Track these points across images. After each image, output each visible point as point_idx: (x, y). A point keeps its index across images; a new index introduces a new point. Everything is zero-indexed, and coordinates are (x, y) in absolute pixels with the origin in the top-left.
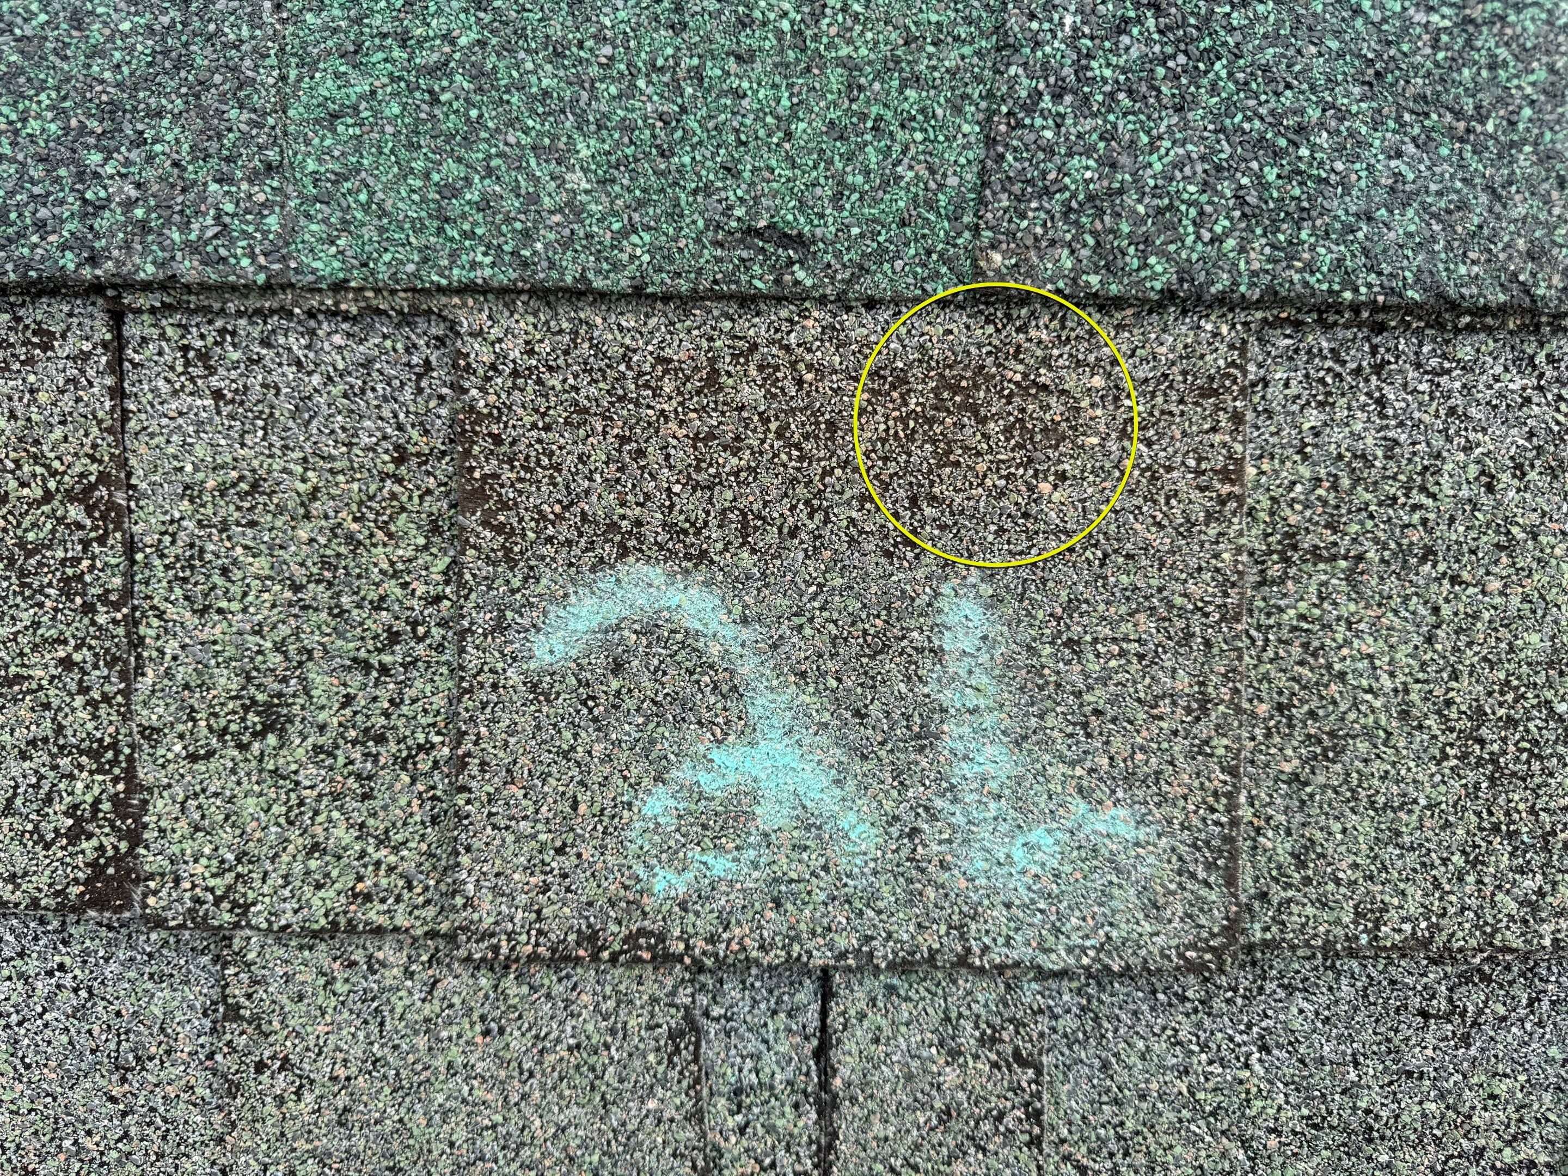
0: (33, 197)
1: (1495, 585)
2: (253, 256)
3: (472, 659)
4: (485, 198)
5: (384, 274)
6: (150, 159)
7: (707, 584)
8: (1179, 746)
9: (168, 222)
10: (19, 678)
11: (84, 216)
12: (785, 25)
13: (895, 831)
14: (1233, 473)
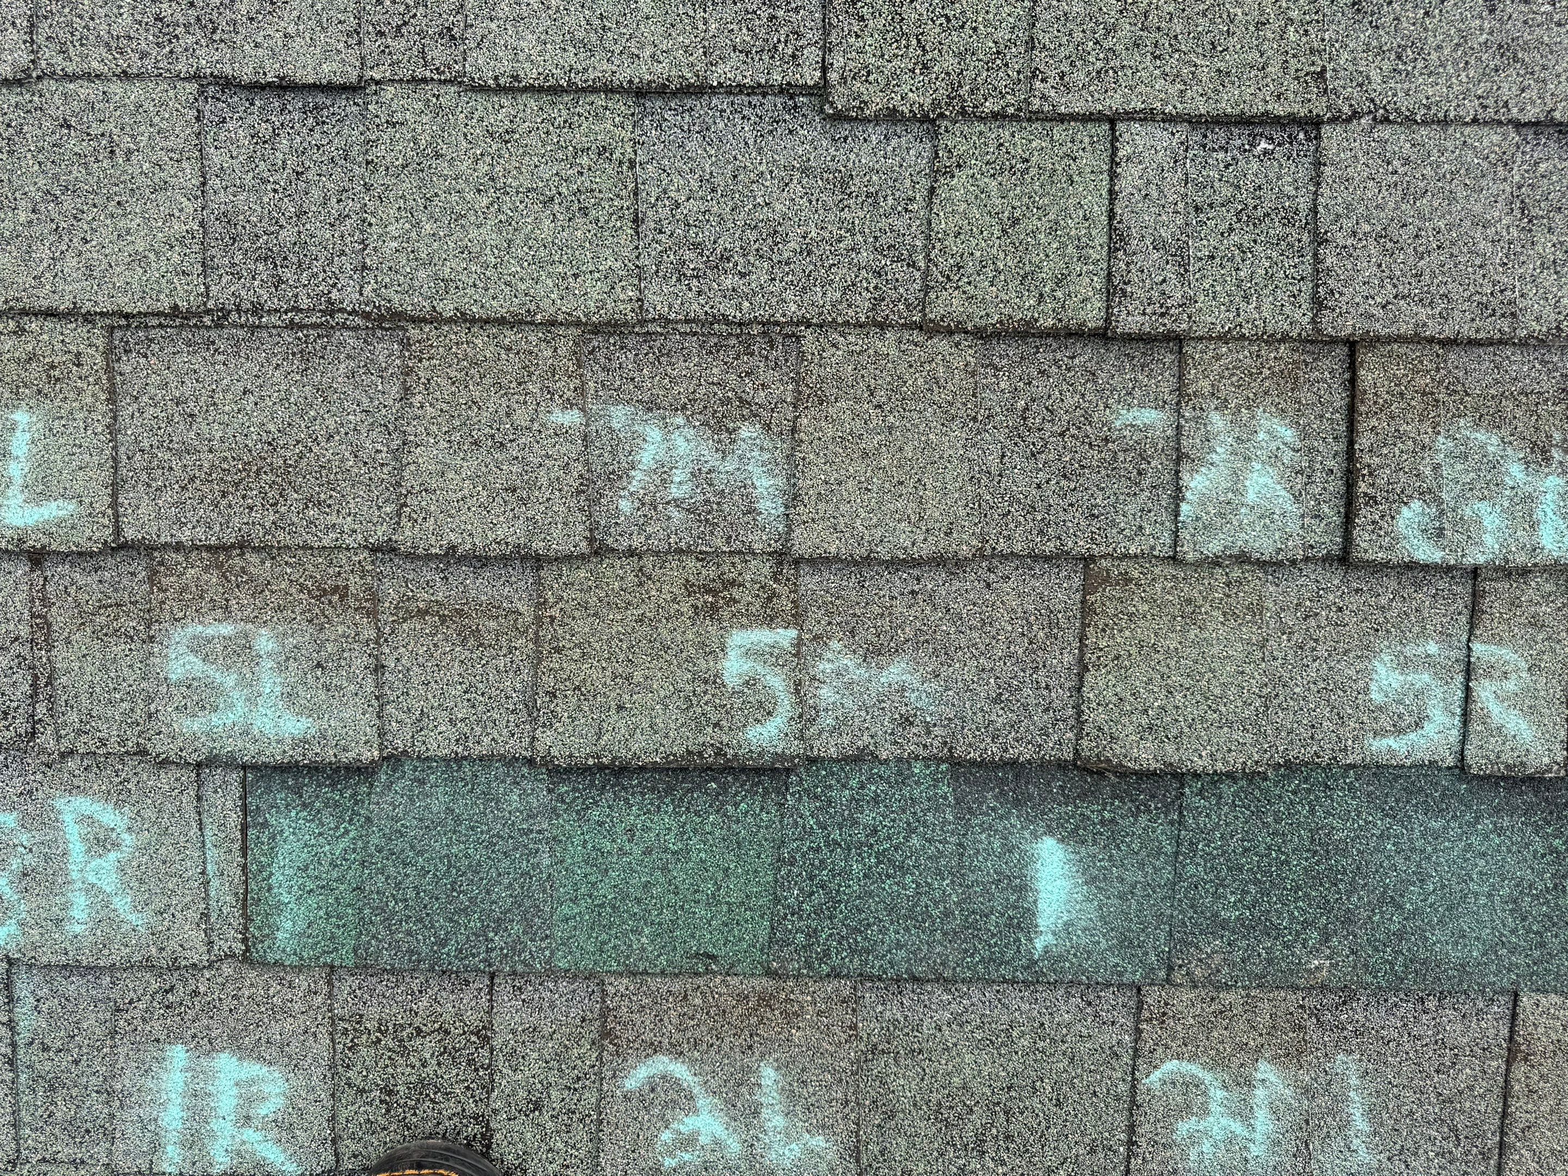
0: (471, 946)
1: (944, 1062)
2: (541, 964)
3: (605, 1087)
4: (615, 946)
5: (582, 968)
6: (509, 935)
7: (683, 1062)
8: (839, 1116)
9: (514, 954)
10: (450, 1093)
11: (487, 952)
12: (709, 892)
13: (746, 1145)
14: (854, 1027)
